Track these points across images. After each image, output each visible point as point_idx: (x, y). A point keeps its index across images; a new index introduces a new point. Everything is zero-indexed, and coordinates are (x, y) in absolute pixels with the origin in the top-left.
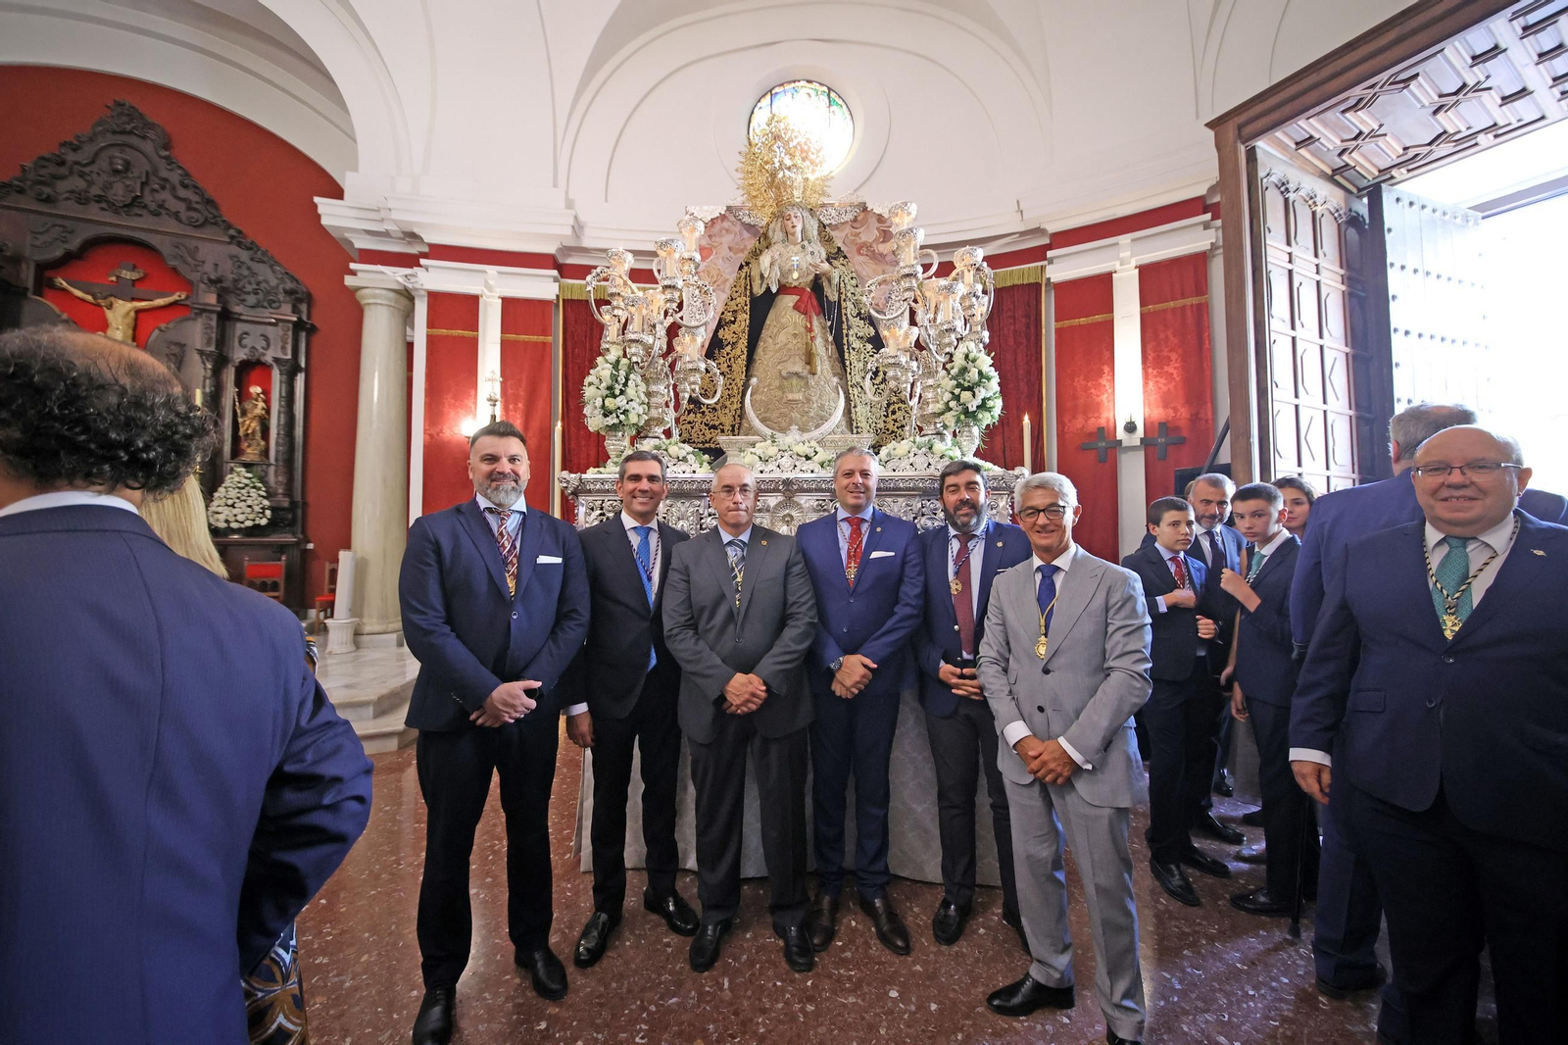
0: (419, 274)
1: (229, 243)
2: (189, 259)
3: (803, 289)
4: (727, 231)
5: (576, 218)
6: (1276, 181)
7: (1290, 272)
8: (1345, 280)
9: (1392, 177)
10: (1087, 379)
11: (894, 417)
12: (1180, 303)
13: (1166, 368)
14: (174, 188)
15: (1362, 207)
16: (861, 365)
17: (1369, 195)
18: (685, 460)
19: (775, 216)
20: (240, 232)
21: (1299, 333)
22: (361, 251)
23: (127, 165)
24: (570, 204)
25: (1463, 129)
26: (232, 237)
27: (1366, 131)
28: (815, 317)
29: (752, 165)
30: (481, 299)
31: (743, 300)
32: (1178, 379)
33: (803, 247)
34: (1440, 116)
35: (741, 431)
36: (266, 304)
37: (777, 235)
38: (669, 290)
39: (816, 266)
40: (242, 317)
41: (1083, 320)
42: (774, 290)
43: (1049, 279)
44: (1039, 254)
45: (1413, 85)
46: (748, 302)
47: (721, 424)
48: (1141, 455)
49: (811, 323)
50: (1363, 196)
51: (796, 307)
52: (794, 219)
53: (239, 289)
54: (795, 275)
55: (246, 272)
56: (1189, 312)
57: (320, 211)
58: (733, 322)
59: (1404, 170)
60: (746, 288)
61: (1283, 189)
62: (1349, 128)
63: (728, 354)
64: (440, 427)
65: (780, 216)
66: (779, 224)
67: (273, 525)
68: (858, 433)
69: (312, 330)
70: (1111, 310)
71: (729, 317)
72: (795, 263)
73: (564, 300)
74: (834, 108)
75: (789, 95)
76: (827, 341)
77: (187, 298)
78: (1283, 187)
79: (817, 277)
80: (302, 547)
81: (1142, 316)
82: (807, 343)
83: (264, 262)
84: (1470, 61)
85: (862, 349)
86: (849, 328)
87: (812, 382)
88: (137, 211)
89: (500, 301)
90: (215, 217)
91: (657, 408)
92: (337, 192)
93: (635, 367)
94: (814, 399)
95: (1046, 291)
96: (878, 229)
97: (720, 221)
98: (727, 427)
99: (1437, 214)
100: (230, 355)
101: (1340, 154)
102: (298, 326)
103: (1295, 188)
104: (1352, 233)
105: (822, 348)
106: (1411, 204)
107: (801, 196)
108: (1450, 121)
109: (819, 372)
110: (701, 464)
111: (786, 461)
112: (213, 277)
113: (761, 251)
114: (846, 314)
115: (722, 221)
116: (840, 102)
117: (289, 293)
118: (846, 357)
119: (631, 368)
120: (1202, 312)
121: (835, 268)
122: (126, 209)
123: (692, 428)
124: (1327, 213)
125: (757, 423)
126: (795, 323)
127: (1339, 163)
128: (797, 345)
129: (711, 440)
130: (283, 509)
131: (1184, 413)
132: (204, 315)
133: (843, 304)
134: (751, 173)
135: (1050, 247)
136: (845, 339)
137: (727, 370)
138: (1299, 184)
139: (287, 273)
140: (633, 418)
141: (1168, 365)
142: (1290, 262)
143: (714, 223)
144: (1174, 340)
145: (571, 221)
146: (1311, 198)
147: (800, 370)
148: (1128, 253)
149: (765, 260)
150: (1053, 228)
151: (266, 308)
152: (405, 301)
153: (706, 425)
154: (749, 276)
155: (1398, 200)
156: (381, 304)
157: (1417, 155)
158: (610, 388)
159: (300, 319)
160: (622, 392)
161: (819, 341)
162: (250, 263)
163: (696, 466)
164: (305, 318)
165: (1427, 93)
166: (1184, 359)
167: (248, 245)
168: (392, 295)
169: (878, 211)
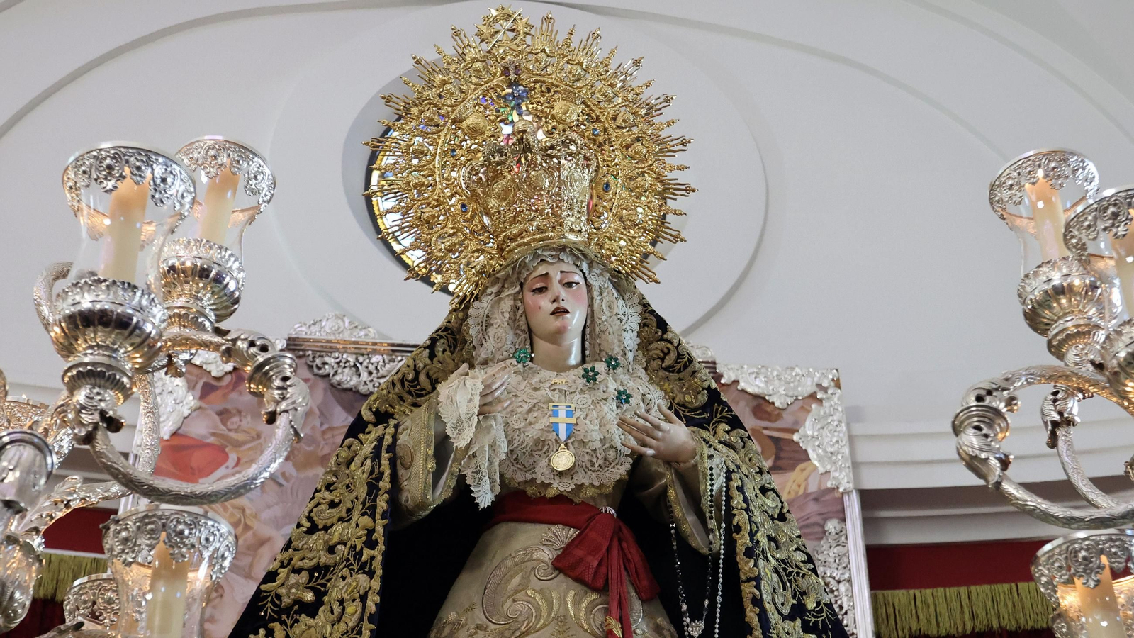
3: (589, 510)
19: (495, 279)
28: (637, 608)
33: (591, 377)
37: (500, 337)
39: (645, 433)
42: (484, 497)
49: (623, 623)
51: (565, 565)
52: (558, 291)
54: (563, 460)
60: (373, 488)
65: (514, 279)
66: (507, 305)
71: (294, 588)
72: (562, 420)
114: (758, 602)
121: (707, 447)
133: (746, 566)
134: (420, 154)
169: (753, 385)
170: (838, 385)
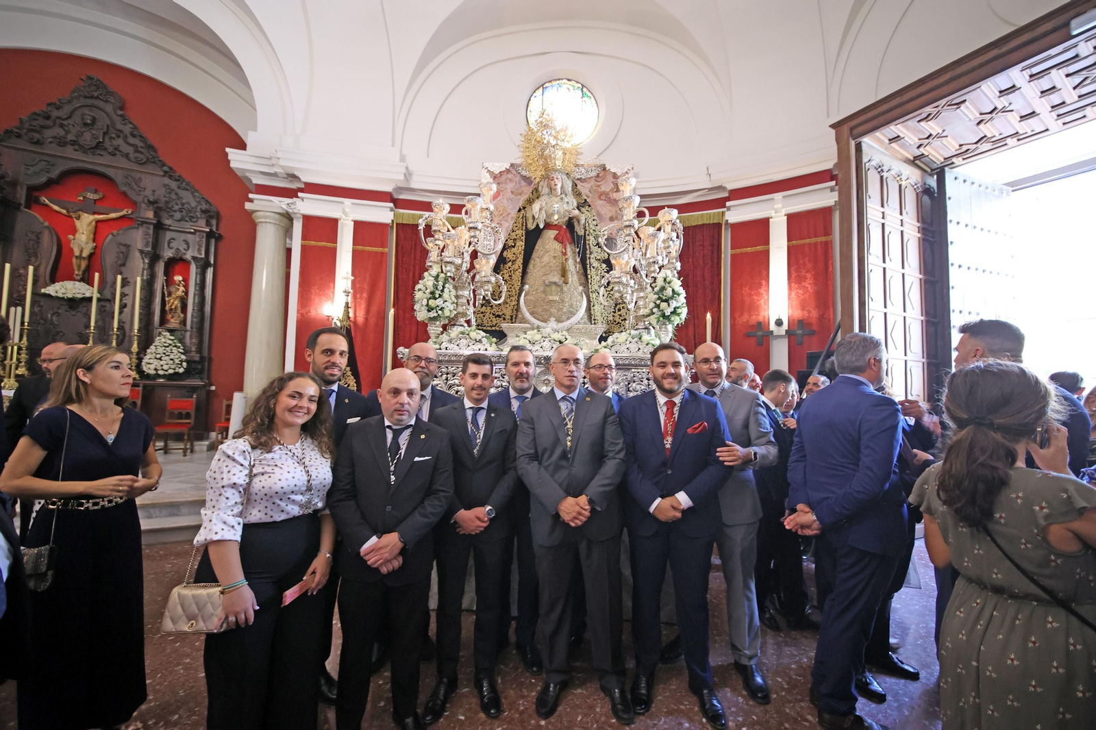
0: (297, 203)
1: (164, 176)
2: (135, 187)
3: (561, 227)
4: (511, 180)
5: (407, 168)
6: (875, 165)
7: (883, 224)
8: (921, 231)
9: (953, 163)
10: (751, 289)
11: (619, 313)
12: (813, 240)
13: (804, 284)
14: (126, 137)
15: (933, 182)
16: (598, 278)
17: (937, 173)
18: (480, 341)
19: (544, 177)
20: (171, 169)
21: (888, 265)
22: (257, 185)
23: (94, 120)
24: (403, 159)
25: (997, 135)
26: (166, 172)
27: (934, 134)
28: (568, 246)
29: (529, 143)
30: (339, 223)
31: (521, 232)
32: (811, 291)
33: (562, 199)
34: (982, 126)
35: (517, 320)
36: (187, 219)
37: (545, 190)
38: (473, 230)
39: (569, 212)
40: (171, 228)
41: (749, 249)
42: (541, 226)
43: (727, 221)
44: (720, 203)
45: (963, 107)
46: (524, 234)
47: (503, 314)
48: (786, 341)
49: (565, 249)
50: (934, 174)
51: (556, 238)
52: (556, 180)
53: (169, 208)
54: (556, 217)
55: (174, 197)
56: (819, 247)
57: (229, 158)
58: (514, 247)
59: (960, 159)
60: (522, 225)
61: (879, 170)
62: (922, 131)
63: (509, 268)
64: (308, 309)
65: (547, 177)
66: (546, 183)
67: (188, 373)
68: (595, 324)
69: (219, 238)
70: (767, 243)
71: (511, 243)
72: (556, 209)
73: (397, 224)
74: (586, 99)
75: (555, 88)
76: (576, 261)
77: (132, 214)
78: (879, 169)
79: (570, 219)
80: (207, 388)
81: (789, 248)
82: (562, 263)
83: (187, 190)
84: (998, 94)
85: (599, 268)
86: (591, 253)
87: (565, 289)
88: (99, 152)
89: (353, 223)
90: (154, 158)
91: (462, 306)
92: (242, 145)
93: (449, 279)
94: (567, 300)
95: (725, 229)
96: (613, 182)
97: (505, 173)
98: (508, 317)
99: (982, 188)
100: (162, 253)
101: (919, 147)
102: (210, 235)
103: (887, 169)
104: (926, 199)
105: (573, 266)
106: (965, 181)
107: (561, 165)
108: (987, 130)
109: (570, 282)
110: (491, 344)
111: (546, 344)
112: (151, 200)
113: (533, 200)
114: (589, 244)
115: (508, 173)
116: (590, 95)
117: (204, 212)
118: (589, 271)
119: (446, 280)
120: (827, 246)
121: (582, 213)
122: (92, 151)
123: (484, 316)
124: (909, 186)
125: (528, 315)
126: (555, 249)
127: (918, 153)
128: (555, 264)
129: (496, 324)
130: (195, 362)
131: (815, 314)
132: (144, 225)
133: (587, 238)
134: (528, 148)
135: (728, 199)
136: (588, 261)
137: (509, 278)
138: (890, 167)
139: (203, 198)
140: (447, 313)
141: (805, 282)
142: (883, 218)
143: (501, 175)
144: (809, 265)
145: (404, 171)
146: (899, 176)
147: (558, 281)
148: (781, 205)
149: (536, 207)
150: (730, 186)
151: (187, 221)
152: (286, 221)
153: (494, 315)
154: (524, 217)
155: (956, 178)
156: (270, 223)
157: (968, 150)
158: (432, 293)
159: (211, 230)
160: (440, 296)
161: (570, 262)
162: (177, 190)
163: (487, 346)
164: (214, 229)
165: (973, 112)
166: (816, 278)
167: (177, 178)
168: (277, 216)
169: (613, 170)
170: (633, 169)
